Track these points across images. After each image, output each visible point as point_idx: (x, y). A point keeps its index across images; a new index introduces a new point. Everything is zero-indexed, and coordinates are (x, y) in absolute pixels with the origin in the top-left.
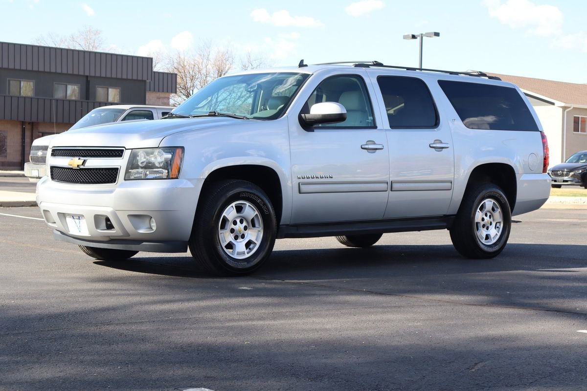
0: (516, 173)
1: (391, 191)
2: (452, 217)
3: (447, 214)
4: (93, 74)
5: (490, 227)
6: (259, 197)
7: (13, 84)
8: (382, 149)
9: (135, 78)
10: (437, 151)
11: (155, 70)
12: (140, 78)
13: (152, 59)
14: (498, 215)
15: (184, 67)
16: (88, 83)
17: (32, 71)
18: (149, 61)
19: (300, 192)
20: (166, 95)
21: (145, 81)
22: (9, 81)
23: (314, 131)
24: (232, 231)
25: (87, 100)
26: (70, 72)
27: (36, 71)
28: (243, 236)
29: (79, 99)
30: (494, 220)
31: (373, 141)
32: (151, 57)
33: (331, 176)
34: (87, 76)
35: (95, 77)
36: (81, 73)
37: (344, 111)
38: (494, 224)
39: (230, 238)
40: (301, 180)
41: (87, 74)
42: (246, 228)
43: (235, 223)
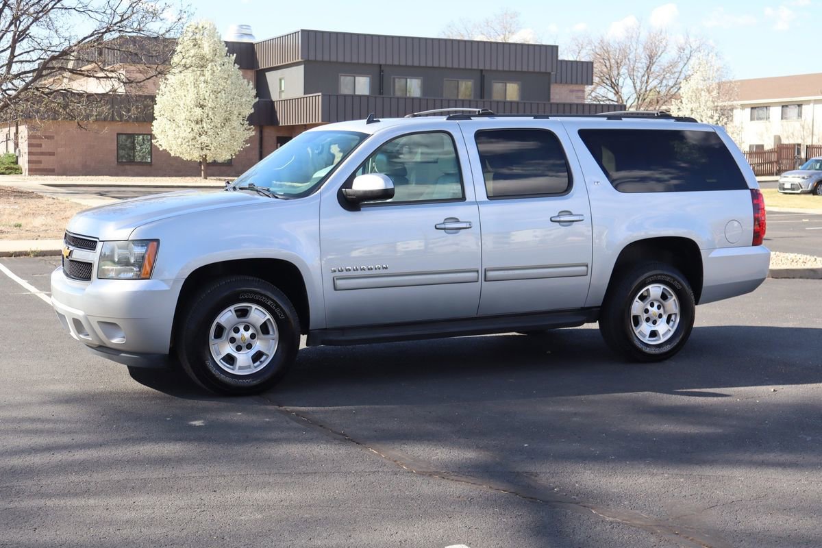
0: (700, 248)
1: (485, 281)
2: (595, 309)
3: (586, 306)
4: (487, 68)
5: (659, 321)
6: (268, 298)
7: (399, 83)
8: (469, 228)
9: (537, 70)
10: (563, 226)
11: (560, 58)
12: (543, 70)
13: (557, 47)
14: (672, 304)
15: (608, 52)
16: (482, 78)
17: (419, 67)
18: (554, 49)
19: (335, 289)
20: (580, 87)
21: (550, 73)
22: (394, 79)
23: (360, 210)
24: (233, 340)
25: (481, 98)
26: (462, 66)
27: (423, 67)
28: (249, 346)
29: (472, 98)
30: (665, 312)
31: (457, 219)
32: (557, 45)
33: (384, 266)
34: (482, 71)
35: (491, 71)
36: (475, 67)
37: (391, 186)
38: (665, 317)
39: (229, 349)
40: (338, 274)
41: (481, 67)
42: (253, 336)
43: (237, 330)
